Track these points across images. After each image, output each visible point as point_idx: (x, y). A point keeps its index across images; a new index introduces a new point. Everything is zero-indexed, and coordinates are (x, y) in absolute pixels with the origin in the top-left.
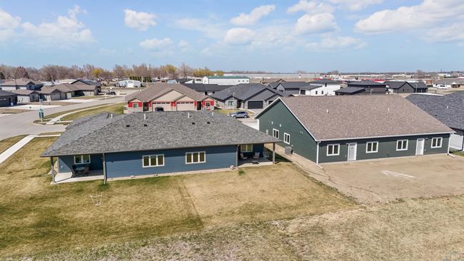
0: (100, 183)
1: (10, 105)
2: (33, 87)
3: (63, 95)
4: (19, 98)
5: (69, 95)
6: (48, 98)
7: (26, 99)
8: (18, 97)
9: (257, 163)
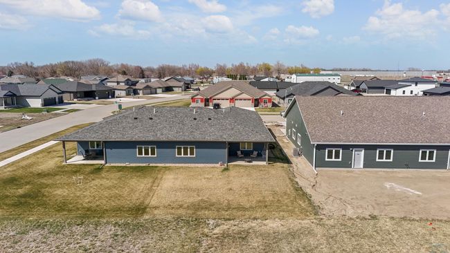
0: (97, 166)
1: (109, 98)
2: (130, 83)
3: (154, 91)
4: (117, 93)
5: (159, 91)
6: (141, 92)
7: (123, 93)
8: (116, 91)
9: (250, 162)
